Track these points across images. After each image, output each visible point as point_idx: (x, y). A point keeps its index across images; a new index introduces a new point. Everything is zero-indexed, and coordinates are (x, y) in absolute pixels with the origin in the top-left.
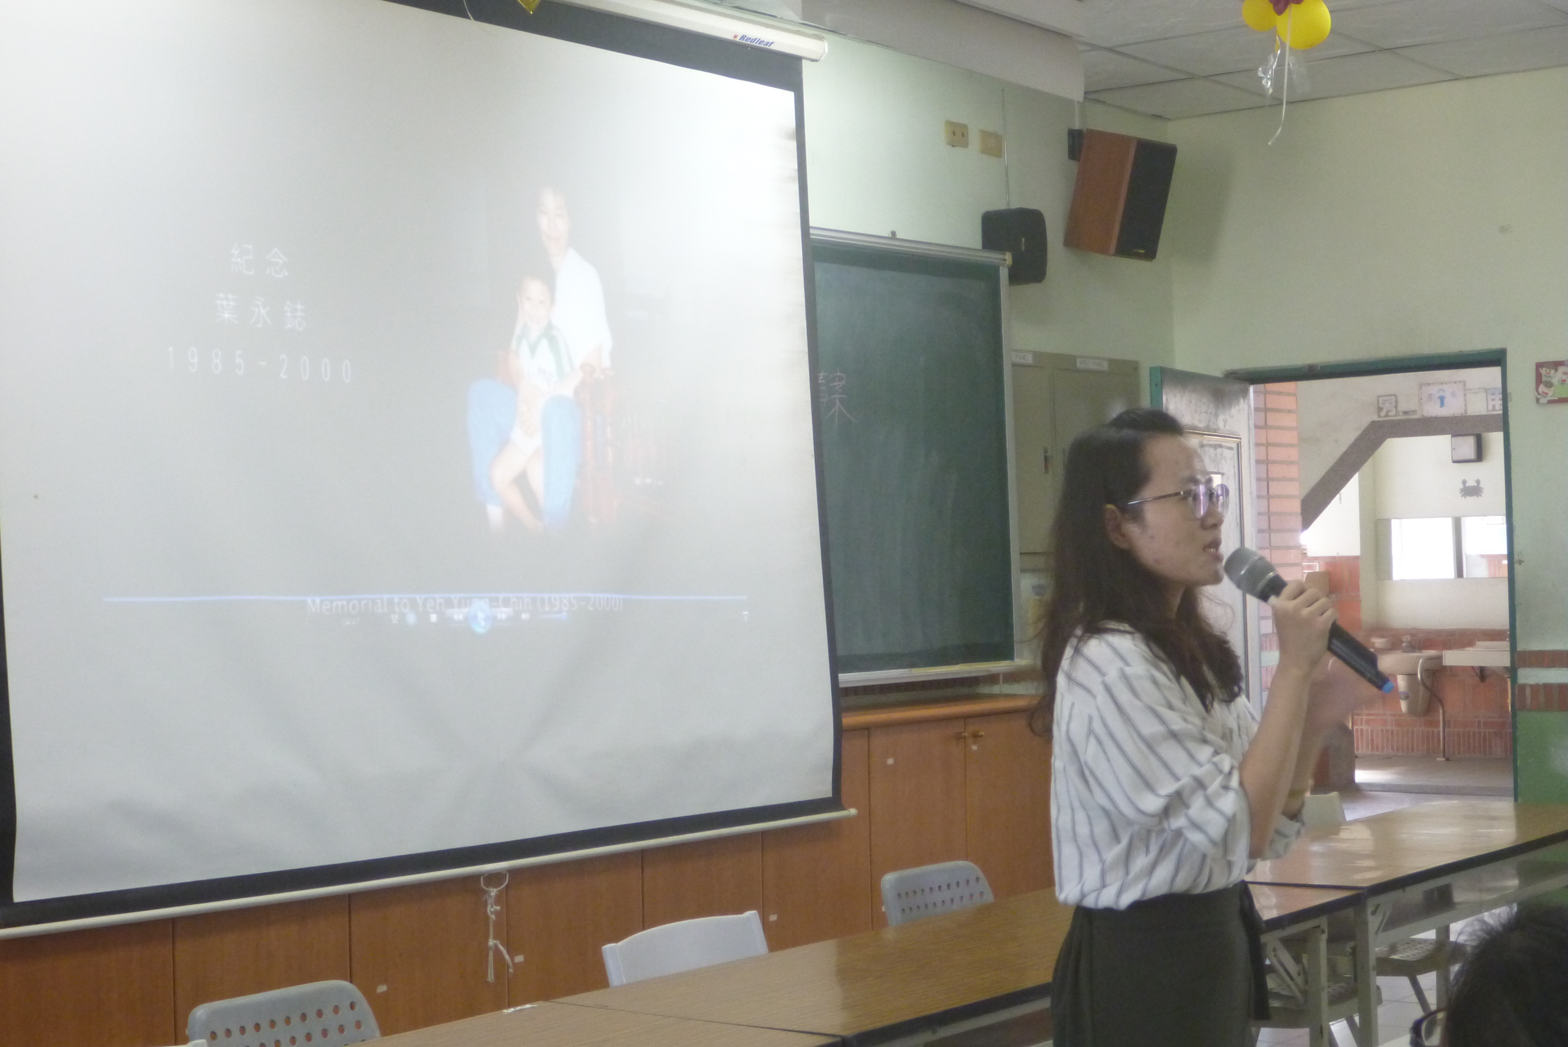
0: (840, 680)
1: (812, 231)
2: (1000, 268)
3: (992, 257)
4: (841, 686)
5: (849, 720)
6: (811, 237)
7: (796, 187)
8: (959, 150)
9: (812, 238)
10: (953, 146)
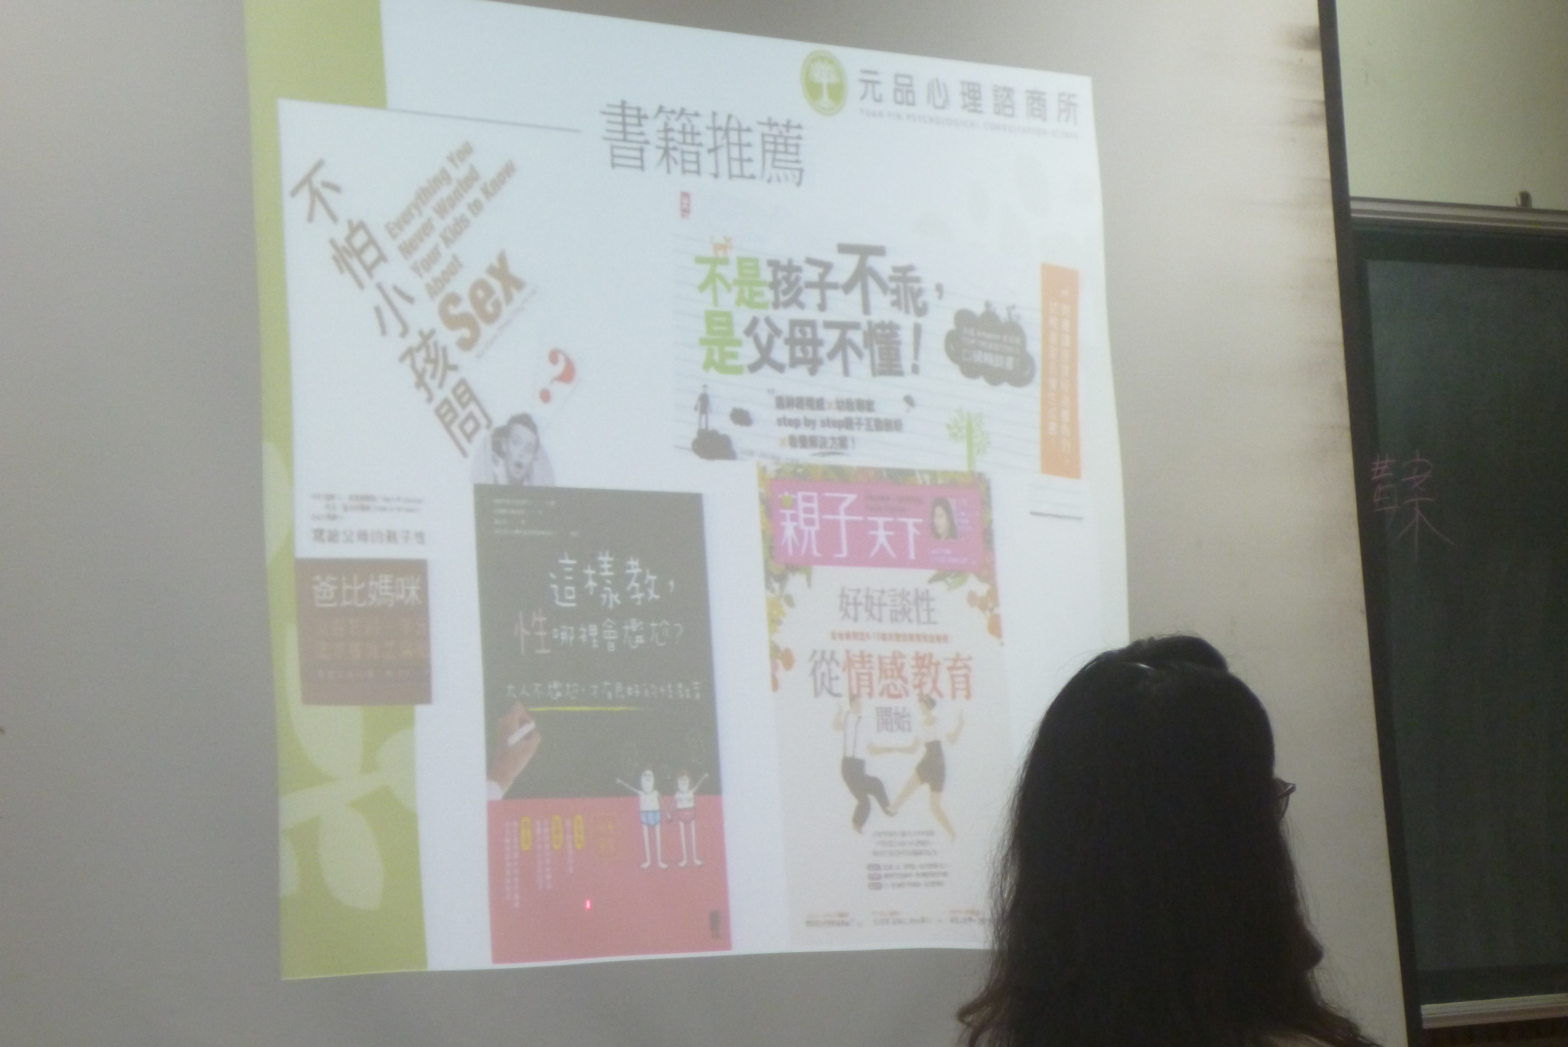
1: (1354, 205)
6: (1353, 215)
7: (1321, 133)
9: (1355, 218)
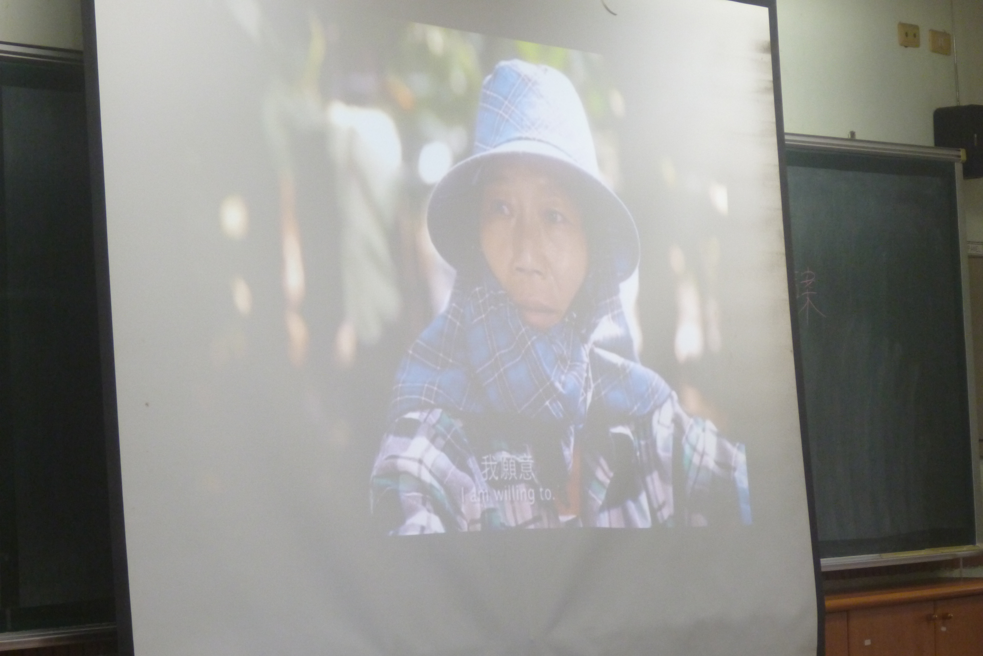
0: (822, 565)
2: (955, 164)
3: (944, 153)
4: (823, 570)
5: (831, 603)
8: (910, 50)
10: (906, 47)
